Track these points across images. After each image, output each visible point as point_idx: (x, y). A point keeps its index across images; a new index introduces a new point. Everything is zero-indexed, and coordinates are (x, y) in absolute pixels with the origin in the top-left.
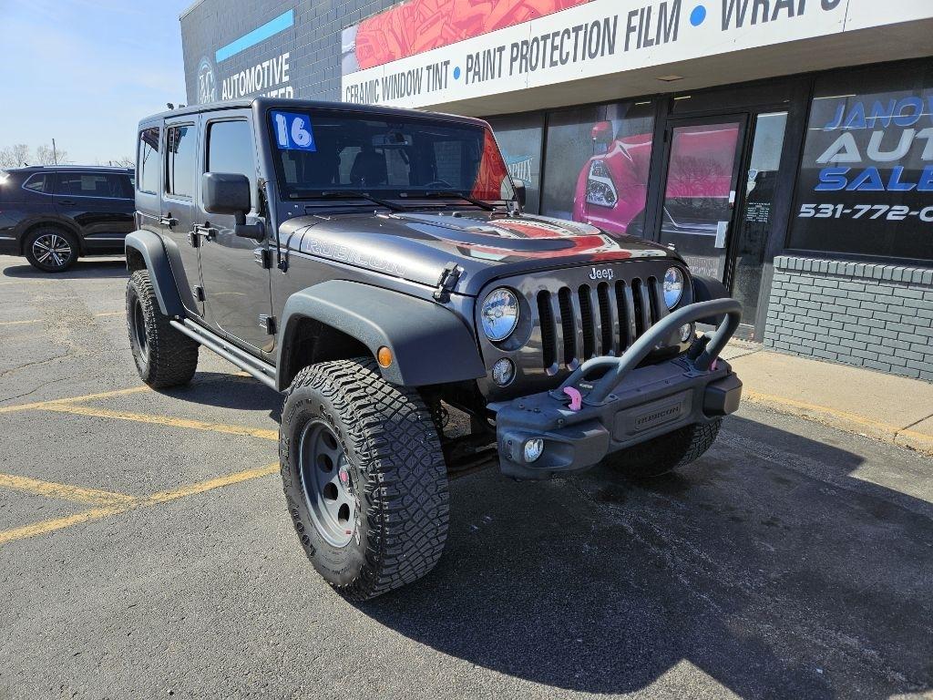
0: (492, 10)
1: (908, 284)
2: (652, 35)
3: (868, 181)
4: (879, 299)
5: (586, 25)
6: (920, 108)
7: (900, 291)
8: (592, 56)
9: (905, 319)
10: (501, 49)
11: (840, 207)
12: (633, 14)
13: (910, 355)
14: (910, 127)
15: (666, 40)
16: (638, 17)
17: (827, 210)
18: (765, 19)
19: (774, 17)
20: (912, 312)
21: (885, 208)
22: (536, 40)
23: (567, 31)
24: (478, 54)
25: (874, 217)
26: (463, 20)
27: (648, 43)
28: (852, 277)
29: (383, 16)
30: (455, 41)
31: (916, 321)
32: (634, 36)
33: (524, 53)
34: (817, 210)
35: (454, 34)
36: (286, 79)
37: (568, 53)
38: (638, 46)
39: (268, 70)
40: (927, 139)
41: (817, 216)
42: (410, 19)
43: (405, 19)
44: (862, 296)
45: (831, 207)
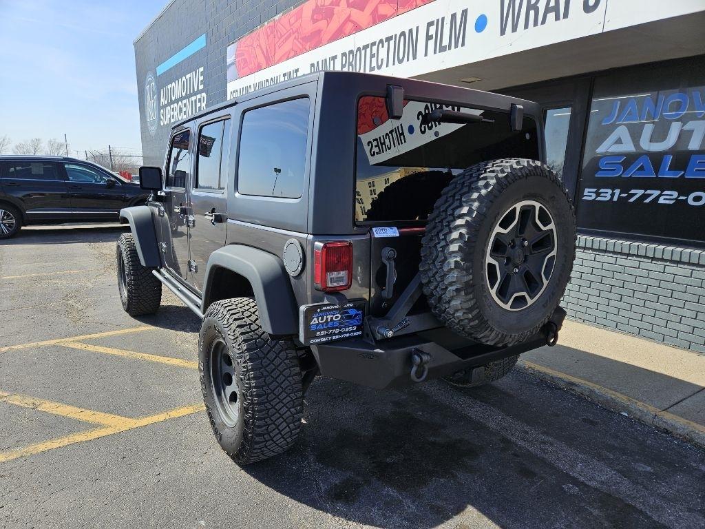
0: (328, 26)
1: (678, 263)
2: (445, 42)
3: (642, 168)
4: (652, 275)
5: (396, 35)
6: (686, 104)
7: (671, 269)
8: (400, 62)
9: (676, 295)
10: (334, 58)
11: (617, 191)
12: (430, 24)
13: (681, 327)
14: (677, 120)
15: (456, 46)
16: (434, 27)
17: (606, 194)
18: (536, 24)
19: (543, 22)
20: (681, 288)
21: (656, 193)
22: (359, 49)
23: (381, 41)
24: (318, 63)
25: (647, 201)
26: (307, 35)
27: (443, 49)
28: (628, 255)
29: (254, 34)
30: (302, 53)
31: (686, 296)
32: (431, 43)
33: (351, 60)
34: (598, 194)
35: (301, 47)
36: (201, 87)
37: (382, 60)
38: (435, 52)
39: (190, 80)
40: (693, 131)
41: (599, 199)
42: (272, 36)
43: (268, 36)
44: (638, 272)
45: (610, 191)
